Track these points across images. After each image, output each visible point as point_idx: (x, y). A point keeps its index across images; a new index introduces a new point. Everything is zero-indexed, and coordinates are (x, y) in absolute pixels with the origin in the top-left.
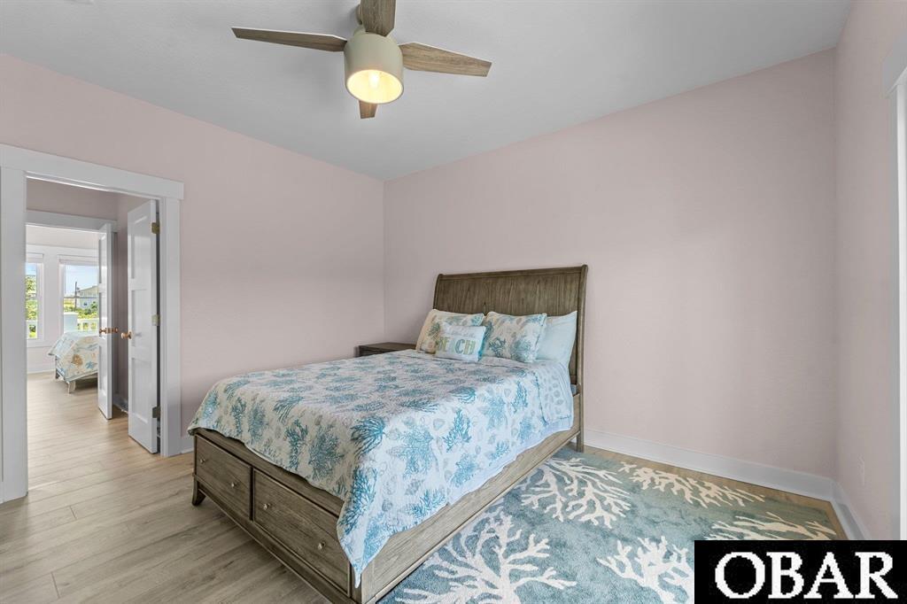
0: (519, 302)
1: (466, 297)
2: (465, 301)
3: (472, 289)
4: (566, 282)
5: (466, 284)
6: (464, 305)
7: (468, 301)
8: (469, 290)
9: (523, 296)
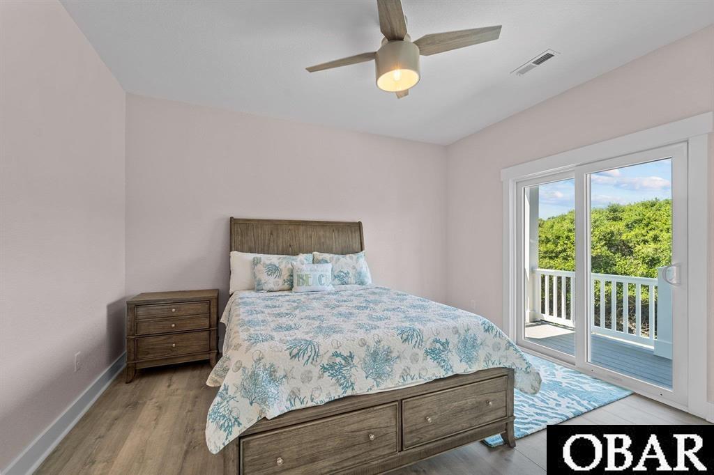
0: (320, 244)
1: (269, 240)
2: (269, 244)
3: (275, 234)
4: (351, 232)
5: (267, 228)
6: (269, 247)
7: (272, 244)
8: (271, 234)
9: (323, 240)
